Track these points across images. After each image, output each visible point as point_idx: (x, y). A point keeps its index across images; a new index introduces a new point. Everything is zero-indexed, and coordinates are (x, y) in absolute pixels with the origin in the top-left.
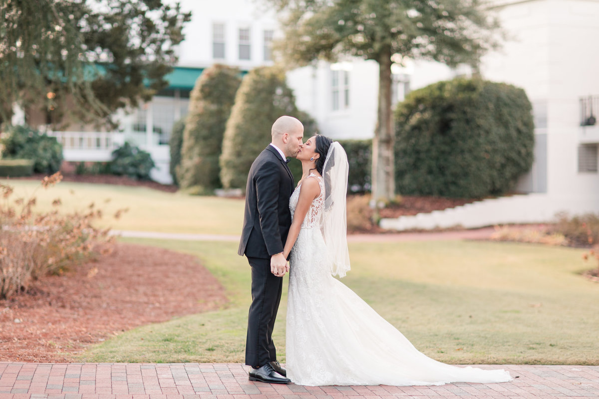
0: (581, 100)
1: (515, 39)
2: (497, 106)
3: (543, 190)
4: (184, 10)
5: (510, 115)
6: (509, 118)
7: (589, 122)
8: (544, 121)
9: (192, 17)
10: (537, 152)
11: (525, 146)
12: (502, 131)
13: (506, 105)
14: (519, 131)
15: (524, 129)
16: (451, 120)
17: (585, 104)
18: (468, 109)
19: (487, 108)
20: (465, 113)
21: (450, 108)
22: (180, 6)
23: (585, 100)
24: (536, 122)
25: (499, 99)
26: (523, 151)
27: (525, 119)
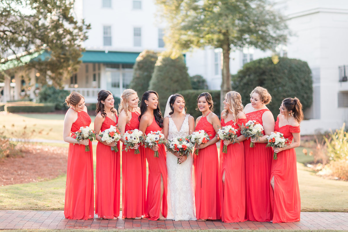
0: (340, 67)
1: (295, 35)
2: (290, 71)
3: (318, 117)
4: (87, 23)
5: (297, 76)
6: (297, 78)
7: (344, 80)
8: (319, 79)
9: (91, 27)
10: (314, 96)
11: (306, 93)
12: (292, 85)
13: (295, 71)
14: (303, 85)
15: (305, 84)
16: (265, 80)
17: (342, 70)
18: (273, 74)
19: (284, 73)
20: (271, 75)
21: (264, 73)
22: (84, 21)
23: (342, 67)
24: (314, 79)
25: (291, 67)
26: (305, 96)
27: (306, 79)
